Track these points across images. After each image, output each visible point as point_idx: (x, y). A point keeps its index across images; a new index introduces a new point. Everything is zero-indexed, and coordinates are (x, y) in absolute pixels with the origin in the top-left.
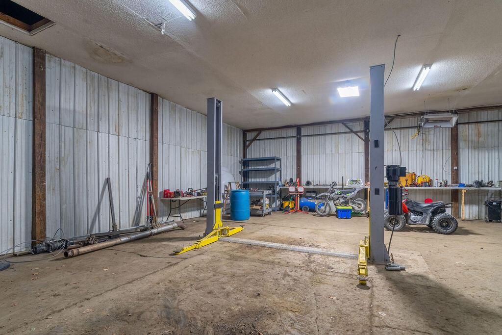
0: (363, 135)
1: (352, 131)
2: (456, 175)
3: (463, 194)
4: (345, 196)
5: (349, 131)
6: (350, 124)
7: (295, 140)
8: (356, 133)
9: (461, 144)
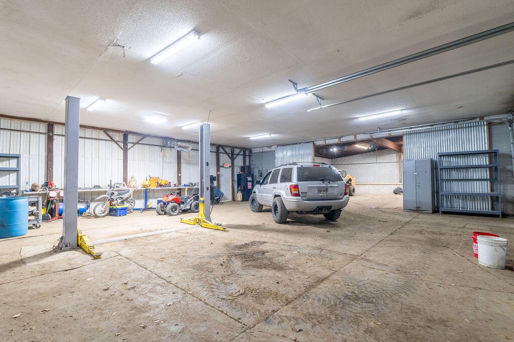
0: (122, 145)
1: (112, 140)
2: (179, 179)
3: (186, 191)
4: (121, 196)
5: (109, 139)
6: (110, 133)
7: (43, 138)
8: (116, 142)
9: (182, 161)
